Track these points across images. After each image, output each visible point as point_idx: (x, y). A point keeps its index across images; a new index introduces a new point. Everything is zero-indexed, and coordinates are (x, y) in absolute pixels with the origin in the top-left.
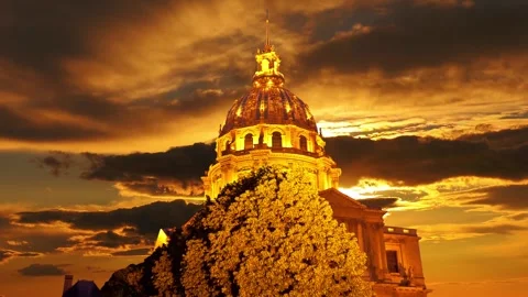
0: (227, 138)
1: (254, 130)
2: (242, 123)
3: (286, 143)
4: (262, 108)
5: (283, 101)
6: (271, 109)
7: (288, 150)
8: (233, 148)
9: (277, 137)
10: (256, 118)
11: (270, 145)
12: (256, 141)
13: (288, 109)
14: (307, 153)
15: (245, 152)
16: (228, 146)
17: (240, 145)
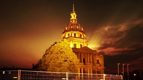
0: (64, 34)
1: (70, 33)
2: (67, 31)
3: (77, 36)
4: (72, 27)
5: (76, 26)
6: (74, 28)
7: (77, 38)
8: (65, 37)
9: (75, 34)
10: (70, 30)
11: (73, 36)
12: (70, 35)
13: (78, 28)
14: (81, 38)
15: (68, 38)
16: (64, 36)
17: (67, 36)
